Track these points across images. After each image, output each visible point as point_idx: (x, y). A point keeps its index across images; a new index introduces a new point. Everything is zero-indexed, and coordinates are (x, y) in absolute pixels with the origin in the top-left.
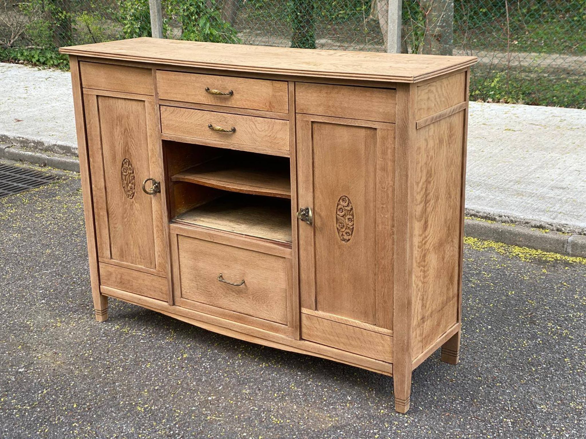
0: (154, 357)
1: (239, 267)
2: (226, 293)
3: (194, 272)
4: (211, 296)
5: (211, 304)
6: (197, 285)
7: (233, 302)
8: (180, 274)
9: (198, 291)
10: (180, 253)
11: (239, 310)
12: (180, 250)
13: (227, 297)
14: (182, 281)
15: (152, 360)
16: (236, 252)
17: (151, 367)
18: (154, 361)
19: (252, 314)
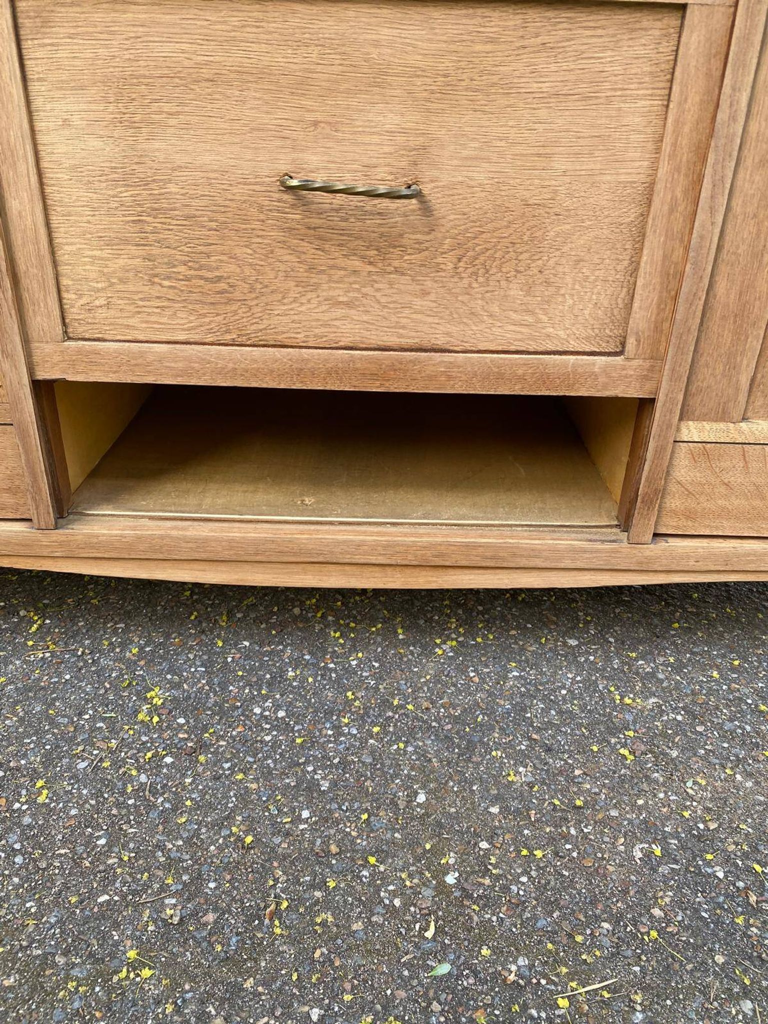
0: (39, 744)
1: (392, 120)
2: (311, 269)
3: (127, 195)
4: (229, 301)
5: (228, 337)
6: (148, 258)
7: (348, 305)
8: (48, 224)
9: (156, 291)
10: (38, 102)
11: (375, 339)
12: (34, 87)
13: (316, 287)
14: (63, 255)
15: (36, 759)
16: (385, 33)
17: (55, 796)
18: (48, 760)
19: (441, 341)
